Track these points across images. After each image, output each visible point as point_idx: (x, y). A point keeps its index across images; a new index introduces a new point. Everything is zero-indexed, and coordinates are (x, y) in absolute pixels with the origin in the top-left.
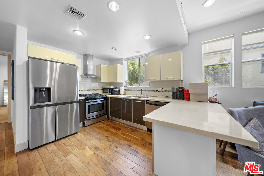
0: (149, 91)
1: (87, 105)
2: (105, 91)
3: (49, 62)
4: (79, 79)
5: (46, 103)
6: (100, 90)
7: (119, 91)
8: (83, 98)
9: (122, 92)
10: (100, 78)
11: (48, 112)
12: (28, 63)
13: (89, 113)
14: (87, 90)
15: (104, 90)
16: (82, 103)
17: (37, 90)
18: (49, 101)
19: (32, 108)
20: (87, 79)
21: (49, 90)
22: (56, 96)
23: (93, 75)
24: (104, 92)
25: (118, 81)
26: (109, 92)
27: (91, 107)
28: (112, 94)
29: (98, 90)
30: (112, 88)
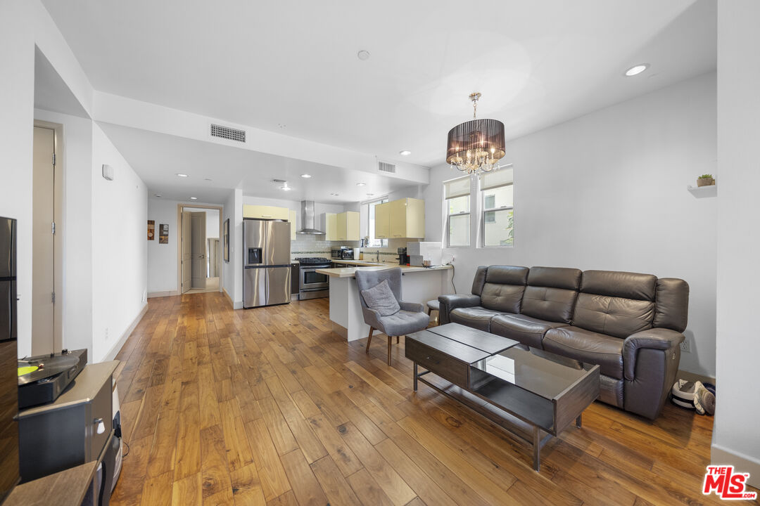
0: (388, 254)
1: (302, 272)
2: (334, 254)
3: (261, 221)
4: (293, 237)
5: (258, 265)
6: (327, 253)
7: (353, 254)
8: (298, 262)
9: (357, 256)
10: (324, 234)
11: (260, 274)
12: (243, 223)
13: (305, 282)
14: (308, 253)
15: (333, 252)
16: (295, 269)
17: (251, 251)
18: (261, 262)
19: (246, 268)
20: (307, 236)
21: (260, 251)
22: (267, 258)
23: (313, 230)
24: (332, 256)
25: (349, 238)
26: (338, 256)
27: (308, 275)
28: (342, 259)
29: (324, 252)
30: (343, 250)
